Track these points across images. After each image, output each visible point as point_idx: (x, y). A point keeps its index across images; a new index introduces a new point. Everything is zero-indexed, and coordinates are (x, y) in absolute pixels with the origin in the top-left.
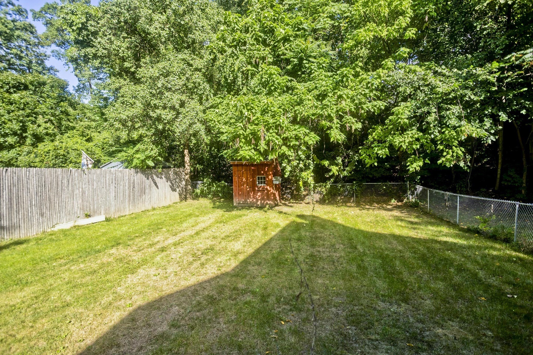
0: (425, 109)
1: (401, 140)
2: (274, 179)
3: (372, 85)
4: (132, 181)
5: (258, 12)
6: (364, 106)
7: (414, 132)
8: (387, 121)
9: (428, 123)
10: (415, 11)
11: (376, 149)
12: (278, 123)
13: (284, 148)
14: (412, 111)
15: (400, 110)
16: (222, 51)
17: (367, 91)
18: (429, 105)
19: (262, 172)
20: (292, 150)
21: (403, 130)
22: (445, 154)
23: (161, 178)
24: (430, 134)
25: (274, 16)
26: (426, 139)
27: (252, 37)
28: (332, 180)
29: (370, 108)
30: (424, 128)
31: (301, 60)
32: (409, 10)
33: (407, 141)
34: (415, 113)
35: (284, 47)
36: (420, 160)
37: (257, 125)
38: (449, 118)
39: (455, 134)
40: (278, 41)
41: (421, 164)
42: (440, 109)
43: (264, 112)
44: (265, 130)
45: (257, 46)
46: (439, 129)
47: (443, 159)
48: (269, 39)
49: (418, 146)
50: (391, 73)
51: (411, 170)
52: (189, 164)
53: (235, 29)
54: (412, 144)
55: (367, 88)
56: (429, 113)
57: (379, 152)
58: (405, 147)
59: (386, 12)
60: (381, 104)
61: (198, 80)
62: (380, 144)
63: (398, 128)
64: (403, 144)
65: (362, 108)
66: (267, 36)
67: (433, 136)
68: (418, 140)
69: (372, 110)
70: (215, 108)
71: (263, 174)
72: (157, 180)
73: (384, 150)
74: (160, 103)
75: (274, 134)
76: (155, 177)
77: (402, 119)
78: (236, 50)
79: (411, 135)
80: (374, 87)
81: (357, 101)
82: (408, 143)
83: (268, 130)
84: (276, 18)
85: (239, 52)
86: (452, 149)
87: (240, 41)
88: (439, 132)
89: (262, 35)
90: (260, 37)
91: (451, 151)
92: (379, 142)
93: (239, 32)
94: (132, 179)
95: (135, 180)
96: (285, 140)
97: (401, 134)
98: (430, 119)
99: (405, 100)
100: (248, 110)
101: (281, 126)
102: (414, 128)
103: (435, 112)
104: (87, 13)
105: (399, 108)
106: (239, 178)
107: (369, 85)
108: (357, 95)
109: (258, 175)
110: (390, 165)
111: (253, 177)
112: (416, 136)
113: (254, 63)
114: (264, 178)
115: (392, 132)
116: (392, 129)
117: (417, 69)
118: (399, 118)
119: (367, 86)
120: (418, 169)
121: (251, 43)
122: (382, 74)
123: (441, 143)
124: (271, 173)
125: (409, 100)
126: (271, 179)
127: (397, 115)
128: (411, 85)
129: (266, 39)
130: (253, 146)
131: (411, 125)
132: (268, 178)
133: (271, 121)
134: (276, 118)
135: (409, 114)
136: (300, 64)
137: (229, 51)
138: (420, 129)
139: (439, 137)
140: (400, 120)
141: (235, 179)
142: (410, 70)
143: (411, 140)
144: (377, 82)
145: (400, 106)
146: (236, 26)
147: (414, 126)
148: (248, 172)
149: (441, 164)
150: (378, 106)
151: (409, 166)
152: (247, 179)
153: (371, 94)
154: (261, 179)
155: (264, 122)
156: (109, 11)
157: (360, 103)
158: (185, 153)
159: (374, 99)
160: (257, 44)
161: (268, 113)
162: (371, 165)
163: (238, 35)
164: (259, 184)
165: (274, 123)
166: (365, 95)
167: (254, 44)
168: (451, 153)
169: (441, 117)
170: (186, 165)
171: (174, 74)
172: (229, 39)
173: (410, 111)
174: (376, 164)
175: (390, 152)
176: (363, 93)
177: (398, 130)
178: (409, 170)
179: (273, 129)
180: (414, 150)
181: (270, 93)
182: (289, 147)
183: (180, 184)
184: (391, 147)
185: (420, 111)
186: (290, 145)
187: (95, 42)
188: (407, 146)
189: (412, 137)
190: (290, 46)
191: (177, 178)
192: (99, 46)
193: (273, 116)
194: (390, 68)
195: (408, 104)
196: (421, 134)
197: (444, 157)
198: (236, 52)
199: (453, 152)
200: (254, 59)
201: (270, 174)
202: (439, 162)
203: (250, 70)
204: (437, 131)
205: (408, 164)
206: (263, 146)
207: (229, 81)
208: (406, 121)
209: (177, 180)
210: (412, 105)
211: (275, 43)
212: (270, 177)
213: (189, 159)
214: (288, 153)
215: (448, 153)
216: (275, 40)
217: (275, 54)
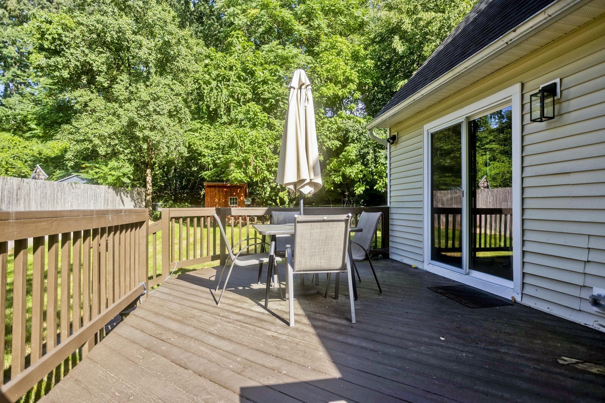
0: (366, 150)
1: (351, 171)
2: (245, 200)
3: (332, 128)
4: (107, 198)
5: (239, 53)
6: (326, 144)
7: (359, 165)
8: (341, 156)
9: (368, 160)
10: (359, 80)
11: (333, 177)
12: (264, 153)
13: (266, 172)
14: (358, 150)
15: (350, 149)
16: (208, 83)
17: (328, 133)
18: (368, 147)
19: (234, 194)
20: (272, 174)
21: (352, 163)
22: (378, 182)
23: (127, 196)
24: (369, 168)
25: (255, 60)
26: (367, 171)
27: (235, 75)
28: (294, 202)
29: (330, 145)
30: (365, 163)
31: (277, 101)
32: (356, 79)
33: (354, 172)
34: (360, 152)
35: (263, 88)
36: (363, 186)
37: (248, 153)
38: (380, 158)
39: (384, 169)
40: (259, 83)
41: (363, 188)
42: (375, 151)
43: (252, 143)
44: (254, 158)
45: (240, 83)
46: (374, 165)
47: (378, 186)
48: (250, 79)
49: (362, 176)
50: (344, 121)
51: (357, 193)
52: (151, 184)
53: (220, 66)
54: (358, 174)
55: (328, 130)
56: (368, 153)
57: (336, 179)
58: (353, 177)
59: (341, 78)
60: (337, 143)
61: (180, 105)
62: (336, 173)
63: (348, 162)
64: (352, 174)
65: (325, 146)
66: (248, 76)
67: (370, 169)
68: (361, 171)
69: (331, 147)
70: (194, 132)
71: (235, 196)
72: (124, 198)
73: (339, 178)
74: (148, 124)
75: (260, 161)
76: (122, 195)
77: (351, 156)
78: (221, 84)
79: (357, 168)
80: (333, 131)
81: (320, 140)
82: (355, 173)
83: (256, 158)
84: (256, 62)
85: (223, 86)
86: (383, 179)
87: (224, 77)
88: (375, 167)
89: (244, 74)
90: (242, 76)
91: (382, 180)
92: (335, 171)
93: (223, 69)
94: (107, 196)
95: (109, 198)
96: (269, 166)
97: (350, 166)
98: (369, 157)
99: (353, 141)
100: (241, 141)
101: (266, 155)
102: (359, 162)
103: (372, 153)
104: (63, 24)
105: (349, 147)
106: (211, 198)
107: (330, 129)
108: (321, 135)
109: (231, 196)
110: (341, 191)
111: (226, 198)
112: (360, 168)
113: (236, 97)
114: (236, 199)
115: (345, 165)
116: (344, 162)
117: (361, 120)
118: (349, 155)
119: (328, 129)
120: (362, 192)
121: (234, 80)
122: (338, 122)
123: (376, 175)
124: (242, 194)
125: (356, 141)
126: (243, 200)
127: (348, 152)
128: (358, 132)
129: (247, 78)
130: (242, 170)
131: (357, 161)
132: (240, 199)
133: (258, 150)
134: (262, 149)
135: (356, 152)
136: (277, 105)
137: (214, 84)
138: (363, 164)
139: (374, 170)
140: (350, 157)
141: (207, 200)
142: (357, 120)
143: (357, 171)
144: (335, 127)
145: (350, 146)
146: (221, 63)
147: (359, 161)
148: (221, 193)
149: (376, 189)
150: (335, 144)
151: (356, 190)
152: (219, 200)
153: (331, 136)
154: (233, 200)
155: (253, 151)
156: (91, 26)
157: (323, 142)
158: (147, 172)
159: (332, 139)
160: (239, 82)
161: (255, 144)
162: (329, 189)
163: (222, 72)
164: (231, 204)
165: (260, 153)
166: (326, 136)
167: (236, 81)
168: (382, 182)
169: (376, 157)
170: (148, 185)
171: (162, 99)
172: (214, 73)
173: (356, 151)
174: (332, 188)
175: (343, 180)
176: (325, 134)
177: (348, 163)
178: (355, 193)
179: (259, 158)
180: (359, 178)
181: (254, 127)
182: (270, 172)
183: (141, 205)
184: (344, 176)
185: (362, 151)
186: (271, 170)
187: (67, 53)
188: (354, 175)
189: (358, 169)
190: (268, 88)
191: (139, 198)
192: (71, 57)
193: (260, 147)
194: (344, 118)
195: (356, 145)
196: (364, 167)
197: (378, 184)
198: (220, 86)
199: (383, 181)
200: (237, 94)
201: (242, 196)
202: (375, 188)
203: (232, 103)
204: (373, 166)
205: (355, 188)
206: (251, 170)
207: (211, 109)
208: (354, 157)
209: (139, 200)
210: (358, 146)
211: (255, 83)
212: (242, 198)
213: (151, 179)
214: (269, 176)
215: (380, 181)
216: (255, 81)
217: (254, 92)
